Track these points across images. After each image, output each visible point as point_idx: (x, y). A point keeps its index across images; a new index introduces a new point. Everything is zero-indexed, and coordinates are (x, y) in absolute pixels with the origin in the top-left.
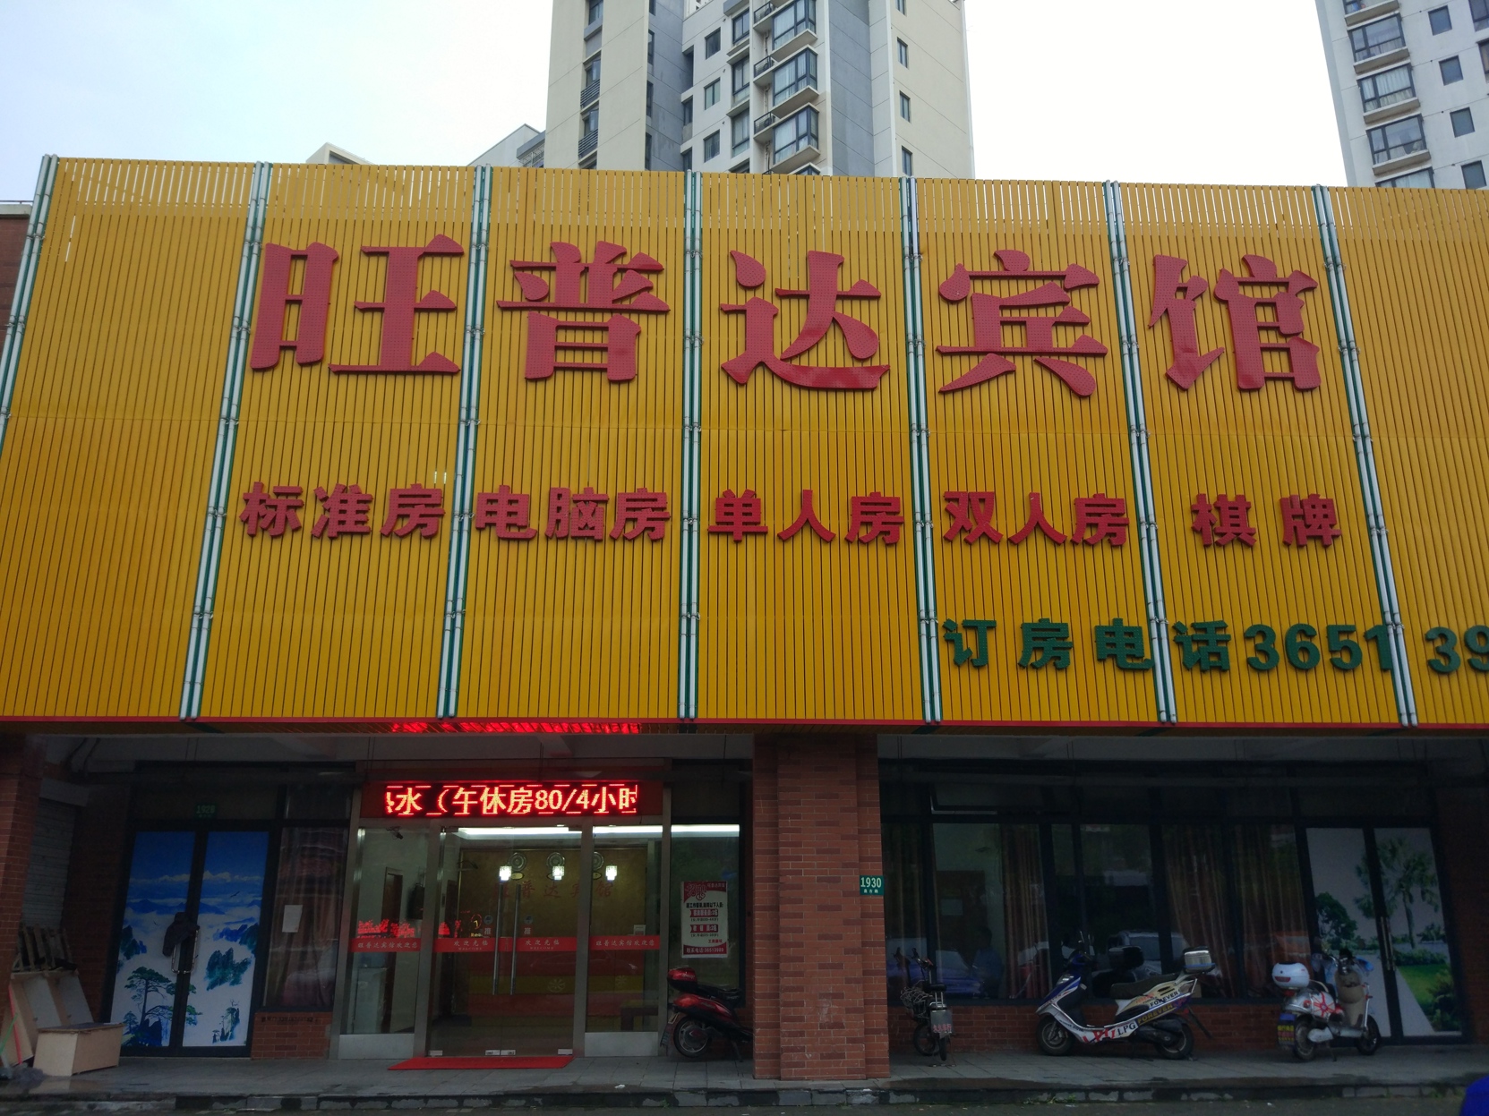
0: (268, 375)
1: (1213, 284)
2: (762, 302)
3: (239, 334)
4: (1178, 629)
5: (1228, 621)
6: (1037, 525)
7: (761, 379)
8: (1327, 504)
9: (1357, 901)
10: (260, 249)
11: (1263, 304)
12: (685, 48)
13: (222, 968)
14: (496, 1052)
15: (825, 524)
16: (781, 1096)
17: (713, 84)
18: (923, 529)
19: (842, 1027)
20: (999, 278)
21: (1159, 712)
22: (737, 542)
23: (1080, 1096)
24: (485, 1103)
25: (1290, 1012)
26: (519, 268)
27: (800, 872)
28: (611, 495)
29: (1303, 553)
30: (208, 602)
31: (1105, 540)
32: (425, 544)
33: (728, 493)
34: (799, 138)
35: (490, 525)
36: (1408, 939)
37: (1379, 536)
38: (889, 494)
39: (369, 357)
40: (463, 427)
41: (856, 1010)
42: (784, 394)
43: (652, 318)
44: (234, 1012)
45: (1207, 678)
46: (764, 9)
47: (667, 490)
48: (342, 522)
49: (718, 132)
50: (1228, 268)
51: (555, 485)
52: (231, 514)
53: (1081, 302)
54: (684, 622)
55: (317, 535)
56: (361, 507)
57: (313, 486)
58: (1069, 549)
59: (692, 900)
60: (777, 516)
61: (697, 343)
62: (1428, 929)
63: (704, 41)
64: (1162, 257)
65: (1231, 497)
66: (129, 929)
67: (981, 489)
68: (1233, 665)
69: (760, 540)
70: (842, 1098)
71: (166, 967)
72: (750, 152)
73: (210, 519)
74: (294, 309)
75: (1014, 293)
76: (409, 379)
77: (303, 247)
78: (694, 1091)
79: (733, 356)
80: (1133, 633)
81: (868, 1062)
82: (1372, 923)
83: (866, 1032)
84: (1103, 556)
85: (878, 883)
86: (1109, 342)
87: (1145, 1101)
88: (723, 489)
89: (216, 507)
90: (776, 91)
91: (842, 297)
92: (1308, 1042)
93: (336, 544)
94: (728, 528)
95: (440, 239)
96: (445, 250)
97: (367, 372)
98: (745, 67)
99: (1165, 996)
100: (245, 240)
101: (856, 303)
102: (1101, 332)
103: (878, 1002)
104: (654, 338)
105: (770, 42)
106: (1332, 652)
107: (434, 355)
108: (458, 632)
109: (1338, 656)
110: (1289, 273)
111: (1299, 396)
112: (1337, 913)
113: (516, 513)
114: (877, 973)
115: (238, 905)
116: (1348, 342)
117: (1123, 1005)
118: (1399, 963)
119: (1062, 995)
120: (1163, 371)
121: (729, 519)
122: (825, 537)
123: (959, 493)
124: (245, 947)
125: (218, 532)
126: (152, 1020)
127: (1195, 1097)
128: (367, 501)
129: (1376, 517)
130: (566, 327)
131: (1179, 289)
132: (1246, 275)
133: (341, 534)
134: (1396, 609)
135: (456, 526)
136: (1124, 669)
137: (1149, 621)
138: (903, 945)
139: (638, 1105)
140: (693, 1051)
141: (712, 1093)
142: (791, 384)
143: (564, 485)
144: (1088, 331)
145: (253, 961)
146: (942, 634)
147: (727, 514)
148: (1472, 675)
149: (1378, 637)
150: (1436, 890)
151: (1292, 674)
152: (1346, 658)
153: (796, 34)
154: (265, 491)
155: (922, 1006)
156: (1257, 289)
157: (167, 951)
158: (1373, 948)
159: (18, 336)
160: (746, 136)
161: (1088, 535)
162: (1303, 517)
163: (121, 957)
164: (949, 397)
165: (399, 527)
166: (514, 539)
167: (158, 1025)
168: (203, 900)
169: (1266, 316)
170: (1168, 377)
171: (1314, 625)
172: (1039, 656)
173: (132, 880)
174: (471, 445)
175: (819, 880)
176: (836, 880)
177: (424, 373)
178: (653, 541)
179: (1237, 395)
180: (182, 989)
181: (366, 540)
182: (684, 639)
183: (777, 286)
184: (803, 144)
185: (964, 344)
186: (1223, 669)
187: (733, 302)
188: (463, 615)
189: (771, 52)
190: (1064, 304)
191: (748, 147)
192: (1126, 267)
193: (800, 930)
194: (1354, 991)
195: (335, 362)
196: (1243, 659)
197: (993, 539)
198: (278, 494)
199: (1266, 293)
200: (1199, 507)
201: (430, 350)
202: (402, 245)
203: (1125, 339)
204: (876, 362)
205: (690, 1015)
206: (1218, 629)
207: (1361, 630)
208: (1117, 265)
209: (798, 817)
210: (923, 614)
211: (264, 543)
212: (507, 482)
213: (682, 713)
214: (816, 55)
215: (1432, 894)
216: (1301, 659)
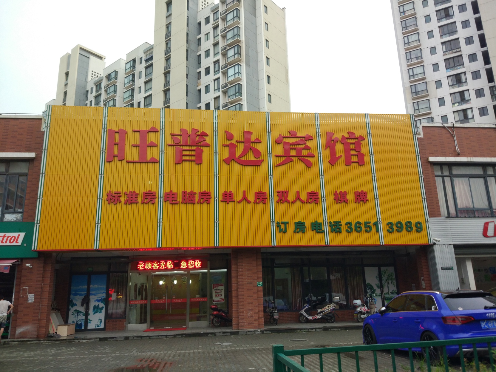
0: (111, 163)
1: (340, 139)
2: (233, 143)
3: (103, 152)
4: (330, 223)
5: (342, 221)
6: (298, 198)
7: (233, 163)
8: (365, 193)
9: (376, 285)
10: (106, 130)
11: (352, 144)
12: (198, 21)
13: (97, 309)
14: (167, 327)
15: (249, 199)
16: (240, 333)
17: (207, 34)
18: (272, 200)
19: (253, 317)
20: (290, 137)
21: (325, 242)
22: (228, 203)
23: (307, 330)
24: (172, 337)
25: (357, 311)
26: (172, 135)
27: (243, 282)
28: (197, 192)
29: (359, 204)
30: (99, 221)
31: (314, 202)
32: (152, 205)
33: (225, 191)
34: (235, 54)
35: (168, 200)
36: (388, 293)
37: (377, 200)
38: (264, 191)
39: (136, 159)
40: (160, 176)
41: (256, 313)
42: (238, 167)
43: (206, 148)
44: (100, 320)
45: (336, 234)
46: (223, 12)
47: (211, 191)
48: (132, 200)
49: (209, 49)
50: (344, 135)
51: (183, 190)
52: (103, 199)
53: (309, 143)
54: (215, 223)
55: (125, 203)
56: (136, 196)
57: (124, 192)
58: (306, 204)
59: (215, 288)
60: (237, 197)
61: (217, 154)
62: (393, 291)
63: (204, 20)
64: (328, 132)
65: (343, 191)
66: (72, 300)
67: (285, 190)
68: (342, 231)
69: (233, 203)
70: (253, 333)
71: (82, 309)
72: (220, 57)
73: (98, 200)
74: (116, 146)
75: (293, 141)
76: (146, 164)
77: (117, 130)
78: (220, 332)
79: (226, 158)
80: (320, 224)
81: (259, 325)
82: (379, 289)
83: (259, 318)
84: (313, 206)
85: (261, 283)
86: (315, 154)
87: (321, 331)
88: (224, 191)
89: (100, 197)
90: (228, 39)
91: (252, 142)
92: (361, 318)
93: (130, 205)
94: (226, 200)
95: (153, 128)
96: (154, 130)
97: (136, 162)
98: (218, 29)
99: (328, 308)
100: (102, 128)
101: (256, 144)
102: (313, 151)
103: (261, 311)
104: (207, 153)
105: (225, 22)
106: (365, 228)
107: (152, 158)
108: (161, 227)
109: (366, 229)
110: (358, 136)
111: (360, 167)
112: (371, 287)
113: (174, 197)
114: (261, 304)
115: (100, 293)
116: (372, 153)
117: (319, 311)
118: (385, 299)
119: (305, 309)
120: (328, 161)
121: (225, 198)
122: (249, 202)
123: (280, 191)
124: (102, 304)
125: (101, 203)
126: (79, 323)
127: (332, 330)
128: (138, 195)
129: (377, 196)
130: (185, 150)
131: (332, 140)
132: (348, 137)
133: (132, 203)
134: (380, 218)
135: (160, 201)
136: (318, 232)
137: (324, 221)
138: (267, 298)
139: (207, 336)
140: (217, 325)
141: (224, 333)
142: (240, 164)
143: (186, 190)
144: (310, 150)
145: (105, 307)
146: (276, 225)
147: (225, 197)
148: (397, 233)
149: (376, 224)
150: (395, 281)
151: (356, 233)
152: (368, 229)
153: (234, 21)
154: (112, 193)
155: (272, 312)
156: (351, 140)
157: (82, 305)
158: (379, 296)
159: (46, 153)
160: (218, 51)
161: (310, 201)
162: (360, 196)
163: (70, 307)
164: (278, 167)
165: (145, 201)
166: (174, 204)
167: (81, 324)
168: (91, 292)
169: (352, 147)
170: (329, 162)
171: (361, 222)
172: (298, 230)
173: (72, 288)
174: (162, 180)
175: (248, 283)
176: (252, 283)
177: (150, 162)
178: (208, 204)
179: (345, 166)
180: (87, 315)
181: (138, 204)
182: (215, 227)
183: (236, 140)
184: (236, 56)
185: (281, 154)
186: (340, 232)
187: (226, 144)
188: (162, 223)
189: (226, 26)
190: (305, 144)
191: (219, 55)
192: (320, 135)
193: (243, 295)
194: (373, 306)
195: (128, 160)
196: (345, 230)
197: (288, 202)
198: (115, 193)
199: (353, 141)
200: (336, 194)
201: (151, 157)
202: (143, 129)
203: (319, 153)
204: (260, 159)
205: (216, 316)
206: (339, 223)
207: (372, 223)
208: (318, 134)
209: (243, 268)
210: (272, 220)
211: (112, 206)
212: (171, 190)
213: (215, 245)
214: (240, 28)
215: (394, 282)
216: (358, 230)
